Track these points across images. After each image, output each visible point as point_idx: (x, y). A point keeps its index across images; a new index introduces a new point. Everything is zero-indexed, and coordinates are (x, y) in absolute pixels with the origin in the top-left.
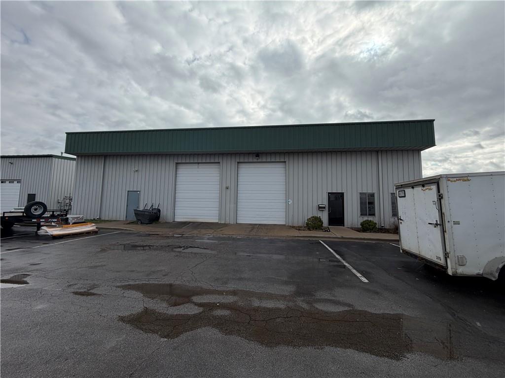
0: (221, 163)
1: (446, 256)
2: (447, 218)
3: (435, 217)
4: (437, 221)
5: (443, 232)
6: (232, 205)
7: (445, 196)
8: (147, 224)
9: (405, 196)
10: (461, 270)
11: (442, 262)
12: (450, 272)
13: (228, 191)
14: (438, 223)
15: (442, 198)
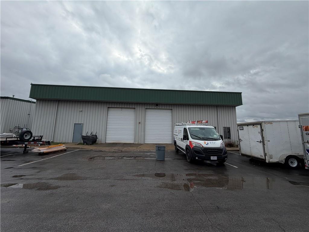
0: (136, 109)
1: (265, 155)
2: (265, 139)
3: (260, 139)
4: (260, 140)
5: (264, 145)
6: (143, 133)
7: (264, 130)
8: (91, 145)
9: (243, 130)
10: (271, 160)
11: (263, 157)
12: (267, 161)
13: (140, 125)
14: (261, 141)
15: (263, 130)
